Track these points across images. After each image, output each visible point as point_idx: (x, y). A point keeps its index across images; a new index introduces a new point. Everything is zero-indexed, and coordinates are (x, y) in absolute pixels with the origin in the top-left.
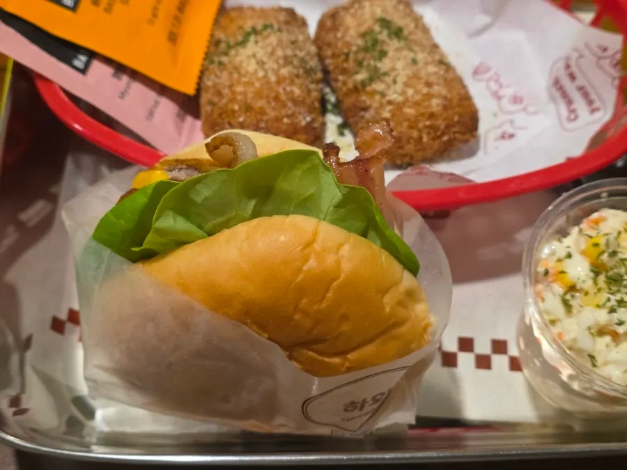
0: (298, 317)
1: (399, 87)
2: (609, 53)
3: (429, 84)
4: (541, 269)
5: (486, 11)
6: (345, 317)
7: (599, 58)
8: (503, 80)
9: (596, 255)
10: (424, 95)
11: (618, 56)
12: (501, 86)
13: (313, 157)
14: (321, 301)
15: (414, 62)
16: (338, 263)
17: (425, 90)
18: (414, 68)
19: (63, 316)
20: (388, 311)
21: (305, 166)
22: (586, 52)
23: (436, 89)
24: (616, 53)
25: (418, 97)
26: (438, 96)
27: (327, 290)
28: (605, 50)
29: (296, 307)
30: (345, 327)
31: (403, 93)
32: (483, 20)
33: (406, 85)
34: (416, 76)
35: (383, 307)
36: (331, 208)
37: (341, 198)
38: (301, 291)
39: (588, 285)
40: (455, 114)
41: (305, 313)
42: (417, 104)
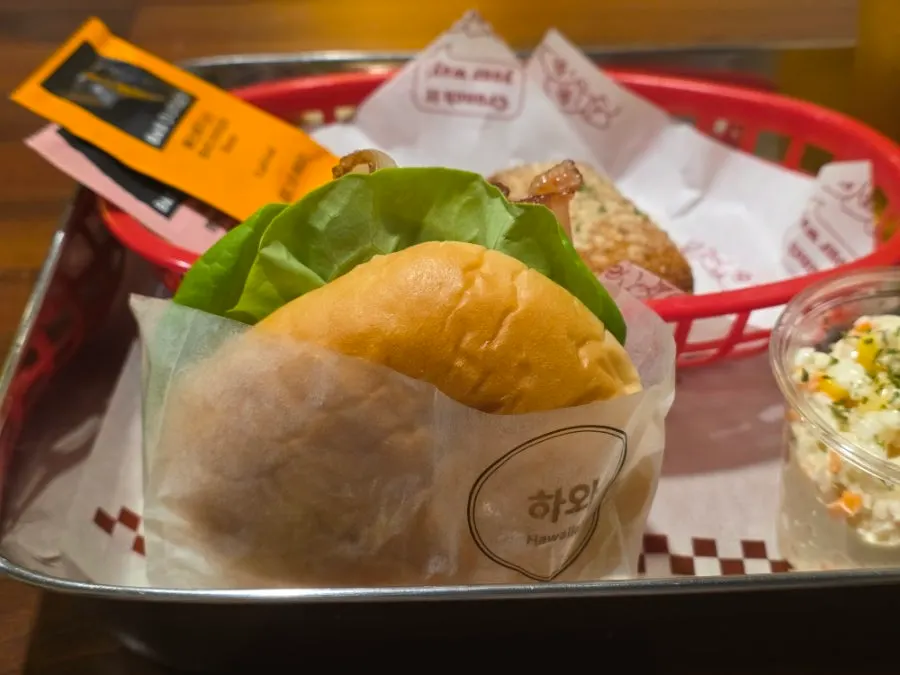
0: (459, 363)
1: (584, 234)
2: (855, 189)
3: (623, 231)
4: (798, 376)
5: (691, 185)
6: (525, 367)
7: (845, 199)
8: (723, 256)
9: (871, 357)
10: (616, 242)
11: (869, 190)
12: (719, 262)
13: (475, 184)
14: (492, 339)
15: (602, 210)
16: (514, 291)
17: (619, 237)
18: (602, 217)
19: (114, 513)
20: (586, 365)
21: (465, 199)
22: (828, 198)
23: (632, 237)
24: (864, 186)
25: (610, 245)
26: (638, 243)
27: (499, 325)
28: (849, 186)
29: (457, 347)
30: (527, 383)
31: (590, 241)
32: (689, 195)
33: (593, 232)
34: (605, 224)
35: (579, 361)
36: (501, 239)
37: (513, 222)
38: (463, 323)
39: (867, 391)
40: (661, 264)
41: (471, 358)
42: (608, 252)
